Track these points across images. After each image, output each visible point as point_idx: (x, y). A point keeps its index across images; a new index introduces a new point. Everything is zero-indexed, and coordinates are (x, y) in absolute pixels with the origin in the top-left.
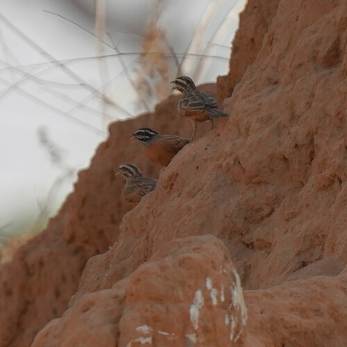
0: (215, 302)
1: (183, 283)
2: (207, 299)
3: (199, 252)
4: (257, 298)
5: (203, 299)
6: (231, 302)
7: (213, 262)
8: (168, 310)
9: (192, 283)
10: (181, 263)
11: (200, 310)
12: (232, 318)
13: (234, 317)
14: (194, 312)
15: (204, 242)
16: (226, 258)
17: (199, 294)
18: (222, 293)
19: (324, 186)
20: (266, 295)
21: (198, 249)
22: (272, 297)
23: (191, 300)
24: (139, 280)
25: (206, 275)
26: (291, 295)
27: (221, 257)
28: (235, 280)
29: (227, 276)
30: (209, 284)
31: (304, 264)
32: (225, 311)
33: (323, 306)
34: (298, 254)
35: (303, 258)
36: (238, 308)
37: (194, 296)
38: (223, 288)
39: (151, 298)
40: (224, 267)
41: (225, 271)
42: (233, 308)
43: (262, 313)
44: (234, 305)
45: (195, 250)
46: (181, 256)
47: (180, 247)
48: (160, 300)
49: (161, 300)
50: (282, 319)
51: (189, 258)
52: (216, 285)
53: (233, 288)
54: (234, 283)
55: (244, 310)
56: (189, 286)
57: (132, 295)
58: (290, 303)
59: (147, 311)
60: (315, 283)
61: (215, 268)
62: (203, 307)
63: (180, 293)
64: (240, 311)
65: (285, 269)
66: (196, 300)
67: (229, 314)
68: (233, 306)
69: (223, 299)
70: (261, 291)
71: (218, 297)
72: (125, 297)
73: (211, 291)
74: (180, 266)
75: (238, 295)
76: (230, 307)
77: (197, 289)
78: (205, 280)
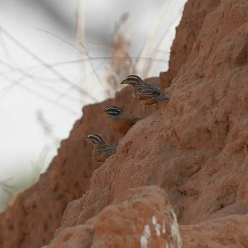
0: (158, 233)
1: (135, 220)
2: (153, 232)
3: (147, 198)
4: (189, 231)
5: (150, 232)
6: (170, 233)
7: (157, 205)
8: (125, 240)
9: (142, 220)
10: (134, 206)
11: (148, 239)
12: (171, 245)
13: (173, 243)
14: (144, 240)
15: (151, 191)
16: (166, 202)
17: (147, 228)
18: (164, 227)
19: (236, 150)
20: (195, 228)
21: (147, 195)
22: (199, 229)
23: (141, 232)
24: (104, 218)
25: (152, 214)
26: (213, 228)
27: (163, 201)
28: (172, 217)
29: (167, 215)
30: (154, 221)
31: (222, 206)
32: (164, 240)
33: (236, 236)
34: (218, 199)
35: (222, 202)
36: (175, 238)
37: (143, 229)
38: (164, 224)
39: (113, 231)
40: (165, 209)
41: (166, 211)
42: (171, 238)
43: (192, 241)
44: (173, 236)
45: (144, 196)
46: (134, 201)
47: (134, 194)
48: (119, 232)
49: (120, 232)
50: (207, 246)
51: (140, 202)
52: (159, 222)
53: (172, 223)
54: (172, 220)
55: (179, 239)
56: (140, 222)
57: (99, 228)
58: (213, 234)
59: (110, 240)
60: (230, 220)
61: (158, 209)
62: (150, 238)
63: (134, 228)
64: (176, 240)
65: (209, 209)
66: (145, 233)
67: (169, 242)
68: (171, 237)
69: (164, 231)
70: (192, 226)
71: (161, 230)
72: (94, 230)
73: (155, 225)
74: (134, 207)
75: (175, 228)
76: (169, 237)
77: (146, 224)
78: (152, 218)
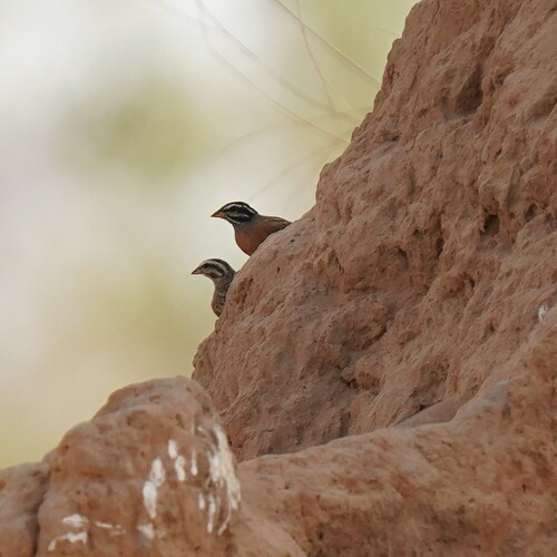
0: (181, 476)
1: (132, 450)
2: (170, 472)
3: (158, 403)
4: (281, 466)
5: (164, 472)
6: (207, 475)
7: (178, 417)
8: (110, 492)
9: (146, 449)
10: (130, 421)
11: (158, 489)
12: (211, 499)
13: (215, 496)
14: (150, 492)
15: (170, 387)
16: (206, 409)
17: (157, 465)
18: (194, 462)
20: (295, 461)
21: (158, 397)
22: (304, 463)
23: (145, 474)
24: (67, 447)
25: (168, 435)
26: (335, 460)
27: (194, 407)
28: (216, 441)
29: (204, 436)
30: (172, 449)
31: (422, 407)
32: (199, 490)
33: (384, 475)
34: (415, 394)
35: (421, 399)
36: (222, 483)
37: (149, 468)
38: (194, 455)
39: (85, 474)
40: (197, 424)
41: (200, 429)
42: (211, 485)
43: (287, 488)
44: (215, 480)
45: (152, 399)
46: (131, 409)
47: (137, 395)
48: (98, 475)
49: (100, 476)
50: (318, 497)
51: (142, 412)
52: (183, 451)
53: (213, 454)
54: (213, 447)
55: (233, 485)
56: (143, 454)
57: (58, 470)
58: (333, 473)
59: (79, 493)
61: (181, 425)
62: (163, 485)
63: (129, 466)
64: (225, 487)
66: (154, 475)
67: (206, 493)
68: (211, 481)
69: (194, 471)
70: (288, 456)
71: (187, 469)
72: (49, 473)
73: (174, 460)
74: (129, 424)
75: (222, 464)
76: (207, 482)
77: (154, 458)
78: (168, 445)
